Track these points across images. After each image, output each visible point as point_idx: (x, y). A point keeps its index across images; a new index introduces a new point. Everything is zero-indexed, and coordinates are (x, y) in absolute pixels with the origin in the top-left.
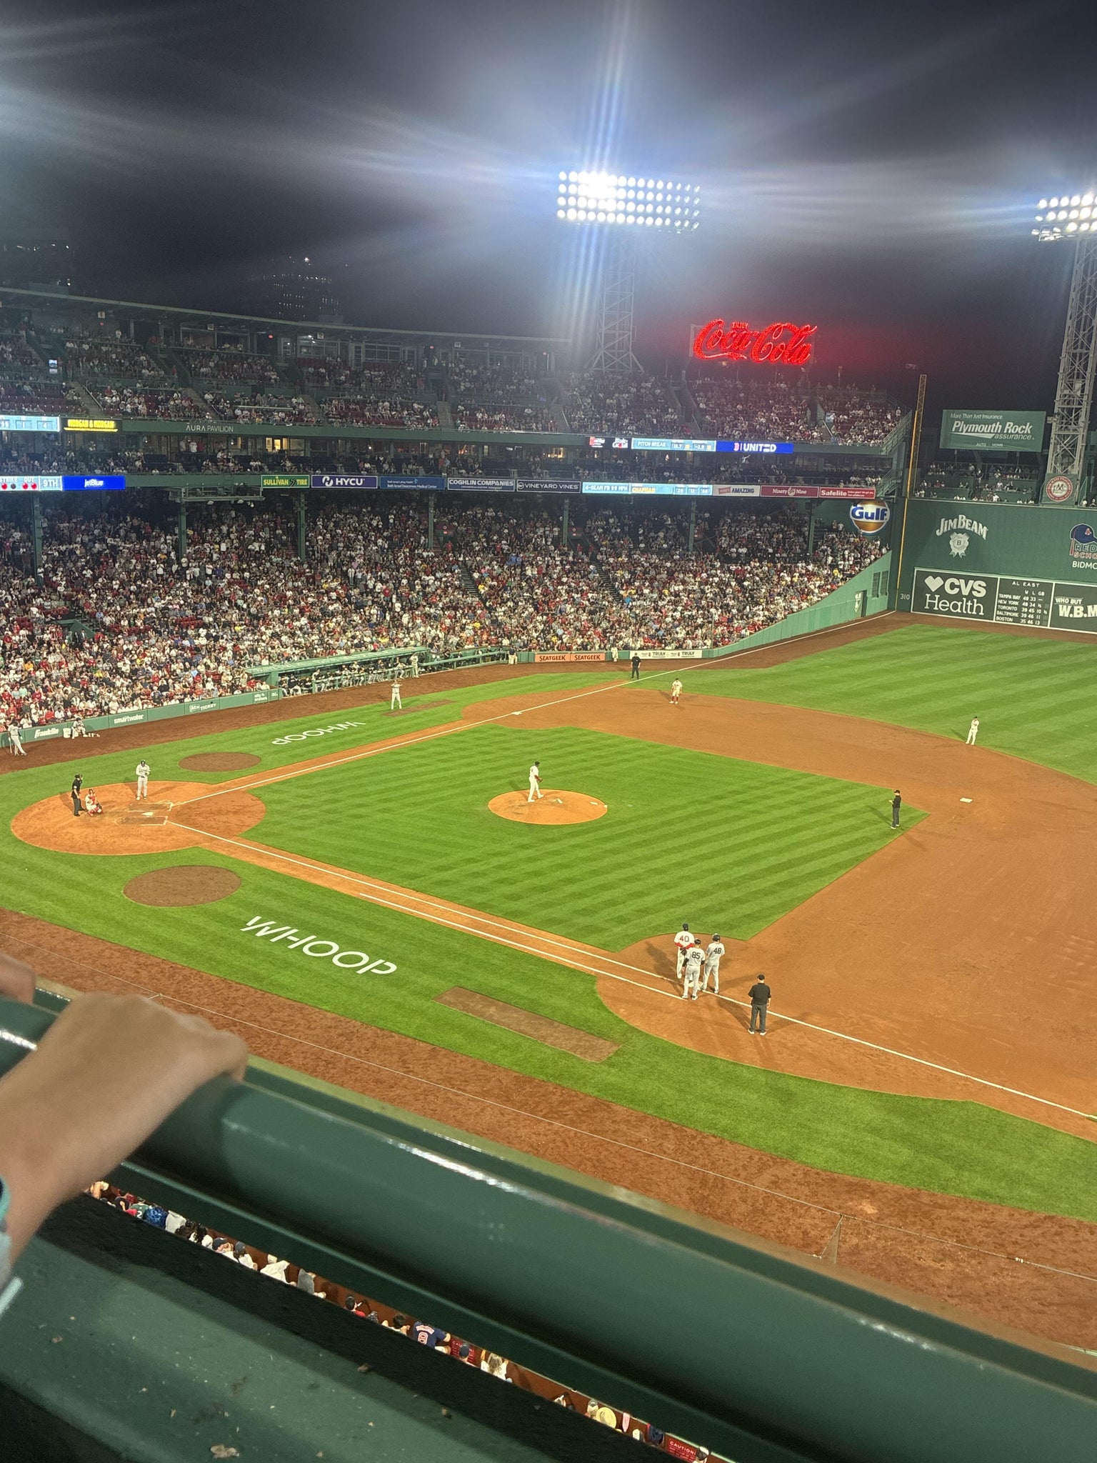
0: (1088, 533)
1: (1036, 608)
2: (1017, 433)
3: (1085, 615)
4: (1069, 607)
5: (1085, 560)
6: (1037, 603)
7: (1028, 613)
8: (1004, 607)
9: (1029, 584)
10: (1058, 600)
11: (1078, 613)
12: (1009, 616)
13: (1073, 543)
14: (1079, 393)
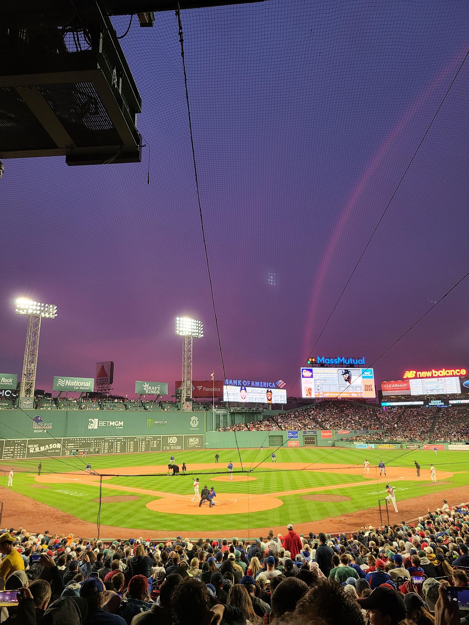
0: (39, 419)
1: (21, 451)
2: (7, 382)
3: (40, 451)
4: (34, 448)
5: (39, 429)
6: (21, 448)
7: (17, 454)
8: (7, 453)
9: (18, 441)
10: (29, 446)
11: (37, 450)
12: (9, 456)
13: (34, 423)
14: (33, 368)
